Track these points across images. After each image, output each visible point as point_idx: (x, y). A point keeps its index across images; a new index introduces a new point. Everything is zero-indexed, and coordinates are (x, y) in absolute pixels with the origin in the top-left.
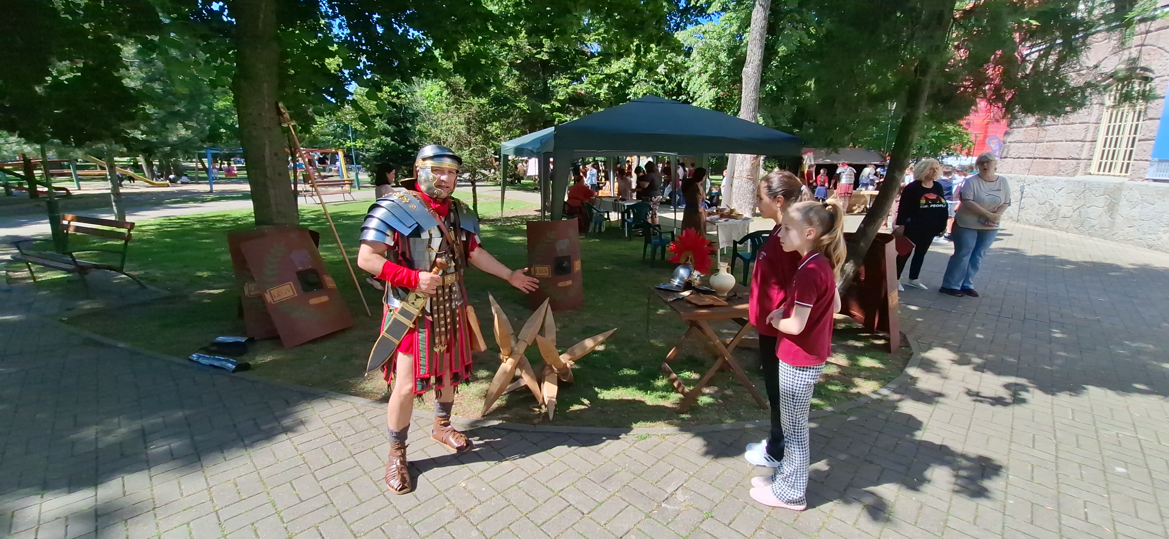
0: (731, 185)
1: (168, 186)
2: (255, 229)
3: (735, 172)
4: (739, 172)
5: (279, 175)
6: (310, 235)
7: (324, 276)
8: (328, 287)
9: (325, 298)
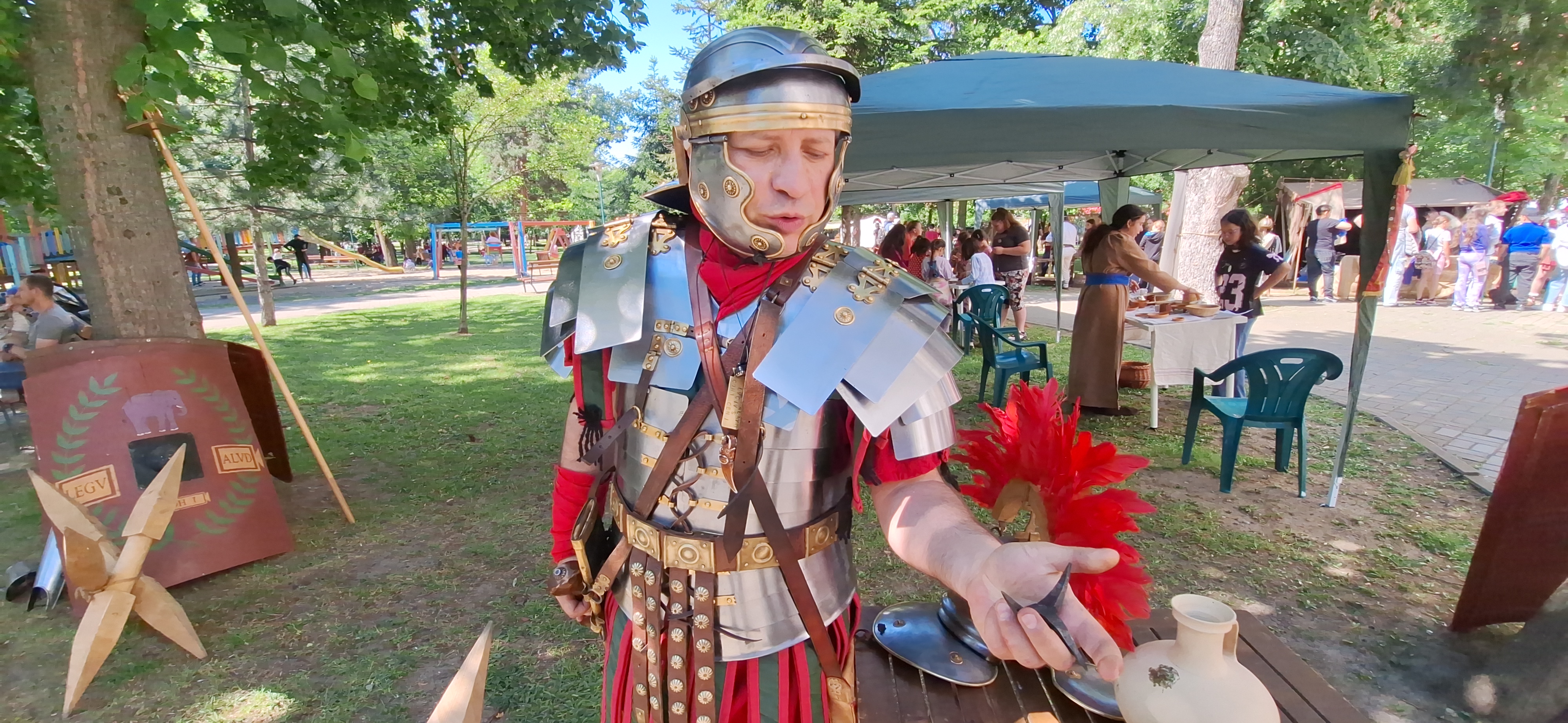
0: (1175, 251)
1: (403, 273)
2: (71, 348)
3: (1184, 225)
4: (1191, 225)
5: (125, 236)
6: (228, 358)
7: (213, 448)
8: (220, 472)
9: (201, 499)
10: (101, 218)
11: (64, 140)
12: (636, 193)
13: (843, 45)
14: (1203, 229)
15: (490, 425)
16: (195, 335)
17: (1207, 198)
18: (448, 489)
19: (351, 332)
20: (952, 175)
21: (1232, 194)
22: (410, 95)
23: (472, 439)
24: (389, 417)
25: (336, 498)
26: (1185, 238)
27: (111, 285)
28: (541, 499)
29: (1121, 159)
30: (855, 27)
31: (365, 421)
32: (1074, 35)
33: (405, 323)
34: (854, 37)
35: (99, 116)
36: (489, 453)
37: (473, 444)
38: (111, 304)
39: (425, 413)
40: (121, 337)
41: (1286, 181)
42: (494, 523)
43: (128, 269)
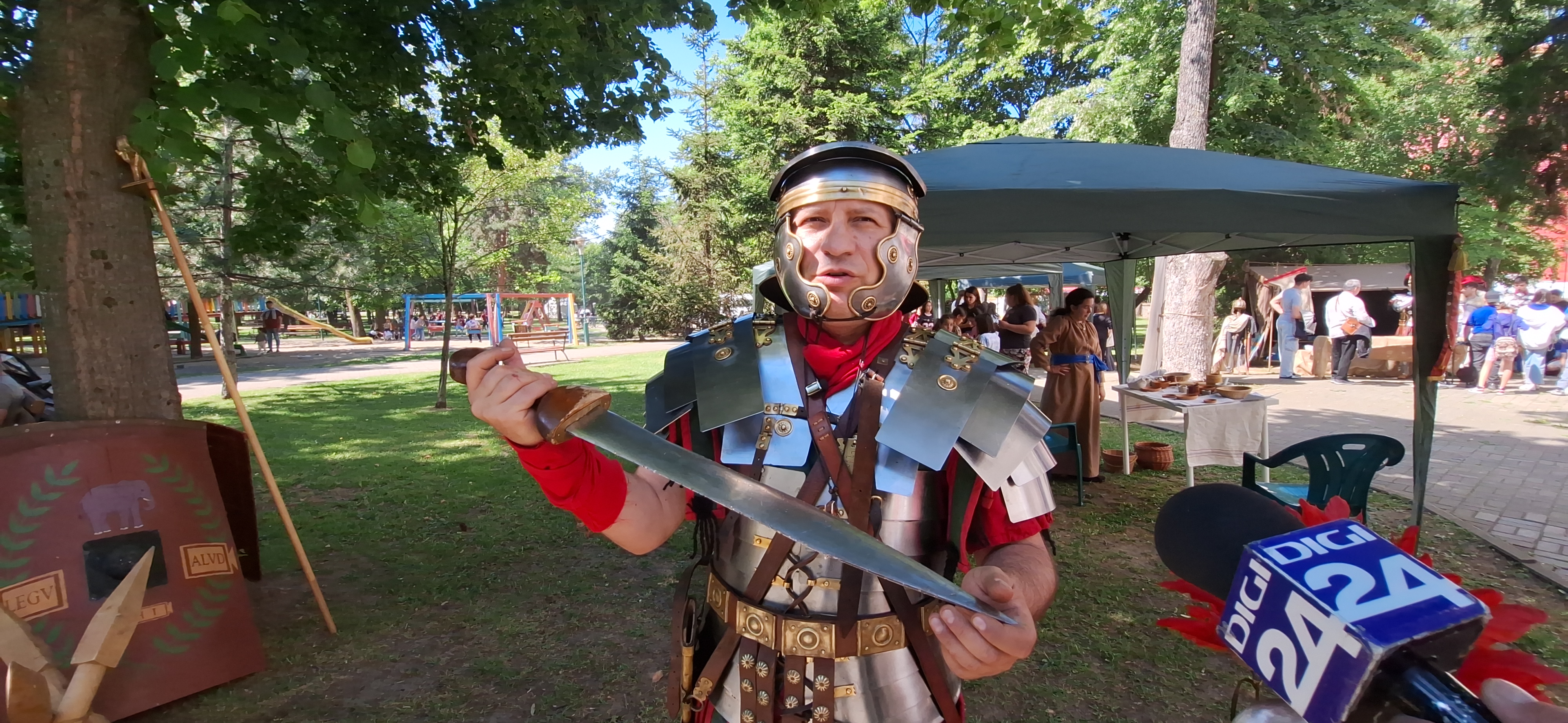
0: (1158, 330)
1: (371, 343)
2: (27, 430)
3: (1165, 306)
4: (1174, 306)
5: (105, 304)
6: (206, 441)
7: (181, 548)
8: (187, 577)
9: (163, 610)
10: (80, 284)
11: (48, 197)
12: (617, 267)
13: (833, 131)
14: (1186, 309)
15: (482, 511)
16: (171, 416)
17: (1188, 280)
18: (441, 589)
19: (322, 406)
20: (961, 254)
21: (1211, 278)
22: (413, 166)
23: (463, 528)
24: (366, 502)
25: (317, 602)
26: (1168, 318)
27: (82, 359)
28: (549, 600)
29: (1126, 242)
30: (845, 115)
31: (340, 506)
32: (1045, 127)
33: (376, 396)
34: (844, 124)
35: (92, 173)
36: (485, 545)
37: (464, 534)
38: (80, 380)
39: (407, 497)
40: (86, 418)
41: (1251, 265)
42: (500, 632)
43: (103, 342)
